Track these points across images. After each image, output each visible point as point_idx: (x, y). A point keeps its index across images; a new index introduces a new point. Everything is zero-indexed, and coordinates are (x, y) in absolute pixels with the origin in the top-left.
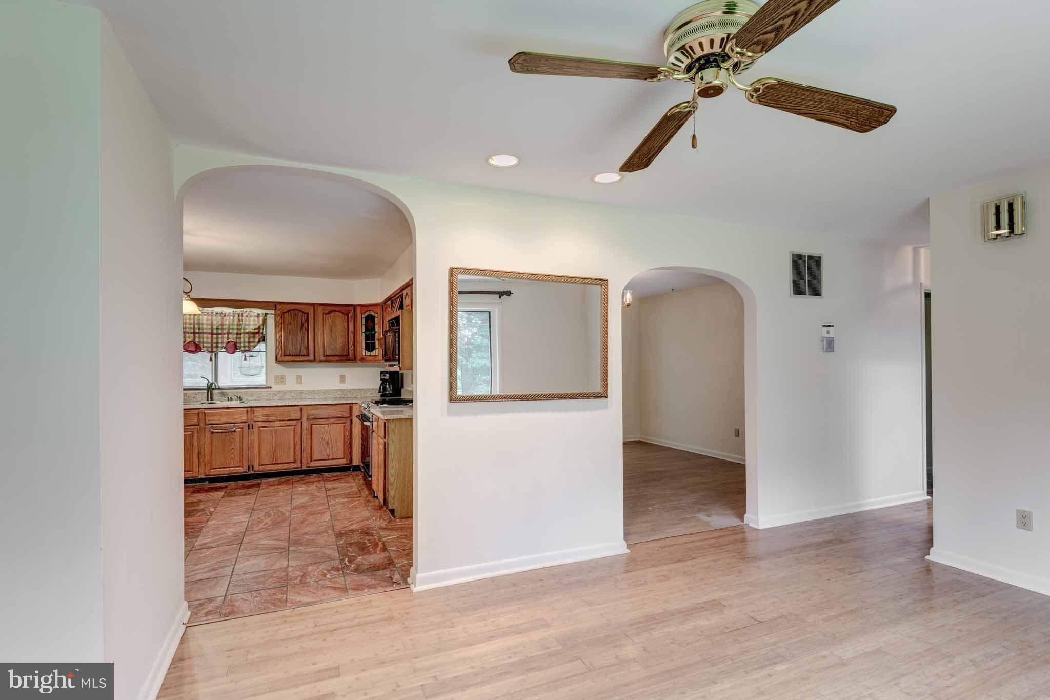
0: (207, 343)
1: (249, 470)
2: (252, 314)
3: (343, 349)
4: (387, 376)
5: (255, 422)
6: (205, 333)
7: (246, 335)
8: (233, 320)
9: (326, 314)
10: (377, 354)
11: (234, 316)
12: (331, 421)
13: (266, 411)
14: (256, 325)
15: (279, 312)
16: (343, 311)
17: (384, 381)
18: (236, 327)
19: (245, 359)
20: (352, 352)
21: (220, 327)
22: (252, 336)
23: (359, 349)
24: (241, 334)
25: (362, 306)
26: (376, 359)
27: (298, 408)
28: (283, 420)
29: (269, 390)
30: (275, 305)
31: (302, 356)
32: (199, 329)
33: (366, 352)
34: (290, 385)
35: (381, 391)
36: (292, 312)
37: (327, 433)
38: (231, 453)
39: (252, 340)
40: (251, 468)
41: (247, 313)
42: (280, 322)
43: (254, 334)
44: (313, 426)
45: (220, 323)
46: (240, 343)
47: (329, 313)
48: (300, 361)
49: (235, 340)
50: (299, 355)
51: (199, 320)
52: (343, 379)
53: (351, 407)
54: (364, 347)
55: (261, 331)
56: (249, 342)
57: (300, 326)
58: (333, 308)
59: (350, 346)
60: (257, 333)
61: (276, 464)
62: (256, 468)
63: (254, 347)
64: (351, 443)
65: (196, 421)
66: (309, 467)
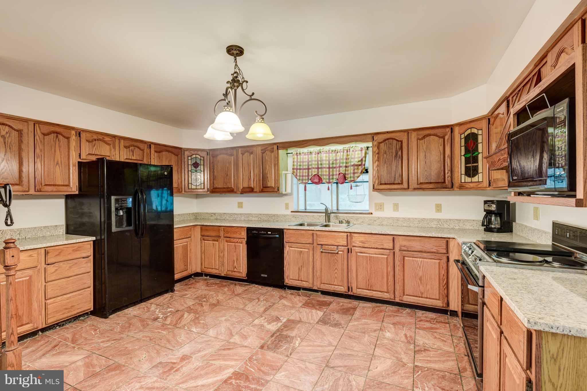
0: (326, 175)
1: (349, 291)
2: (357, 149)
3: (438, 174)
4: (493, 207)
5: (353, 246)
6: (324, 168)
7: (352, 168)
8: (343, 155)
9: (420, 139)
10: (480, 180)
11: (344, 152)
12: (425, 255)
13: (362, 238)
14: (359, 157)
15: (376, 143)
16: (438, 134)
17: (489, 213)
18: (345, 161)
19: (351, 188)
20: (450, 178)
21: (334, 162)
22: (356, 167)
23: (457, 175)
24: (348, 167)
25: (460, 124)
26: (479, 186)
27: (391, 237)
28: (376, 248)
29: (371, 216)
30: (373, 136)
31: (397, 184)
32: (321, 164)
33: (466, 177)
34: (388, 212)
35: (485, 224)
36: (387, 141)
37: (420, 268)
38: (335, 272)
39: (356, 171)
40: (350, 290)
41: (353, 148)
42: (377, 152)
43: (358, 165)
44: (406, 258)
45: (334, 158)
46: (348, 174)
47: (424, 137)
48: (394, 189)
49: (344, 172)
50: (394, 184)
51: (321, 157)
52: (439, 208)
53: (447, 241)
54: (463, 172)
55: (364, 163)
56: (354, 173)
57: (394, 154)
58: (428, 132)
59: (446, 172)
60: (360, 165)
61: (370, 290)
62: (354, 291)
63: (358, 177)
64: (447, 283)
65: (311, 240)
66: (402, 301)
